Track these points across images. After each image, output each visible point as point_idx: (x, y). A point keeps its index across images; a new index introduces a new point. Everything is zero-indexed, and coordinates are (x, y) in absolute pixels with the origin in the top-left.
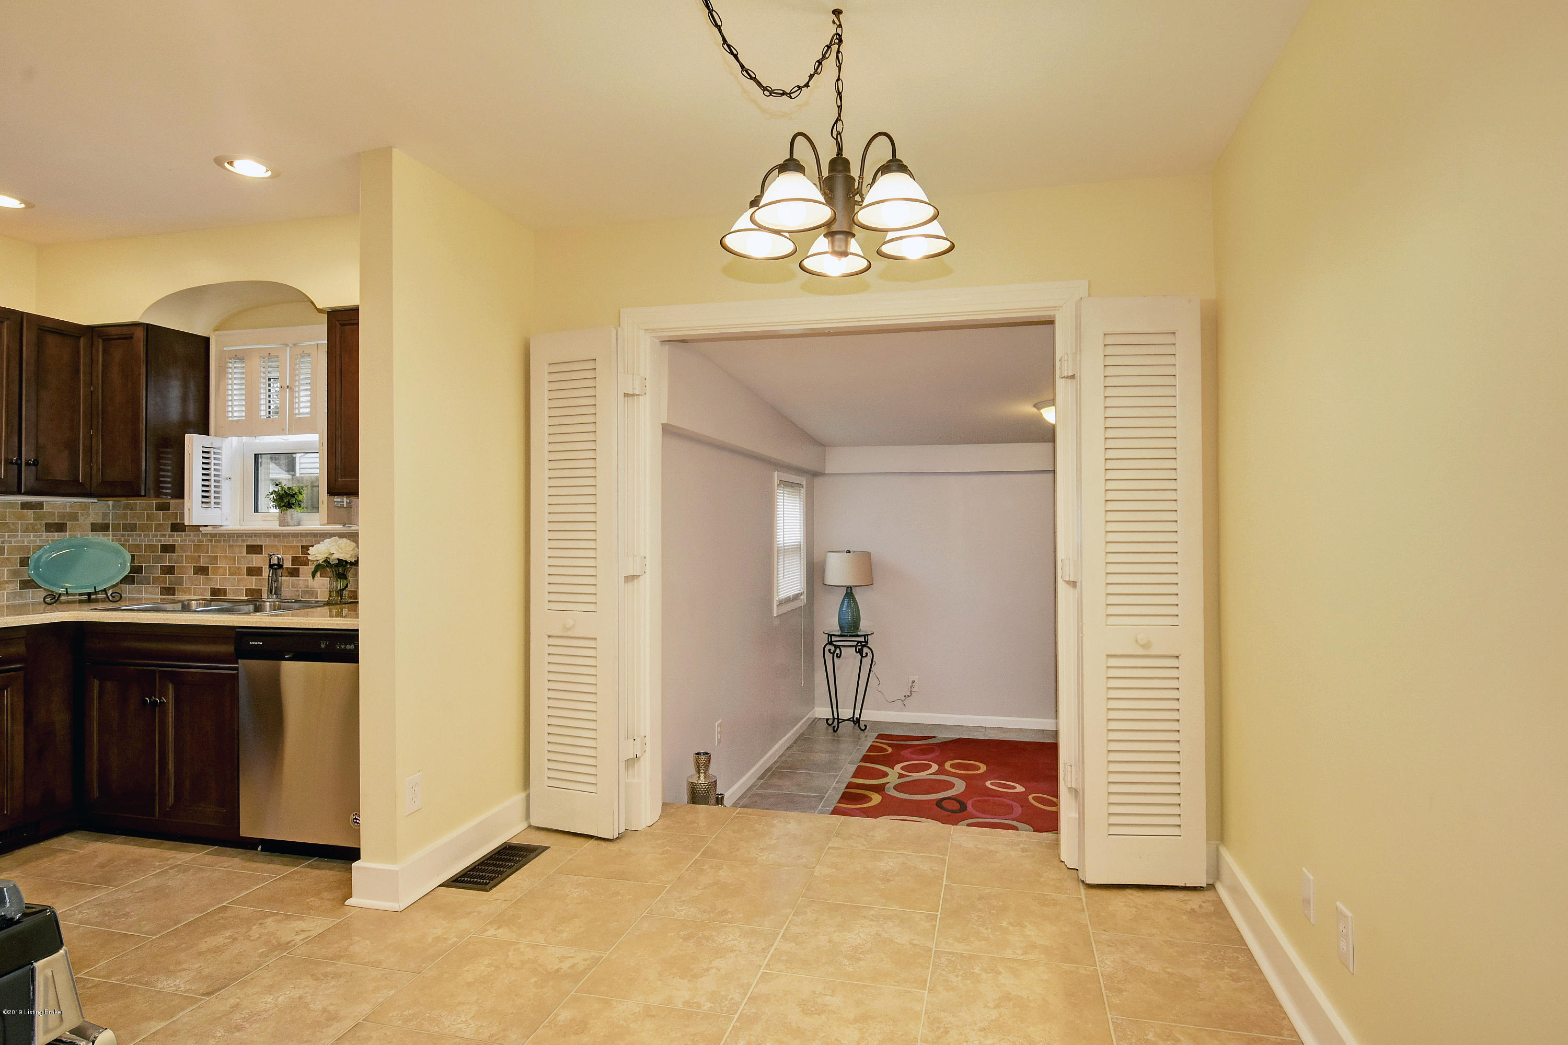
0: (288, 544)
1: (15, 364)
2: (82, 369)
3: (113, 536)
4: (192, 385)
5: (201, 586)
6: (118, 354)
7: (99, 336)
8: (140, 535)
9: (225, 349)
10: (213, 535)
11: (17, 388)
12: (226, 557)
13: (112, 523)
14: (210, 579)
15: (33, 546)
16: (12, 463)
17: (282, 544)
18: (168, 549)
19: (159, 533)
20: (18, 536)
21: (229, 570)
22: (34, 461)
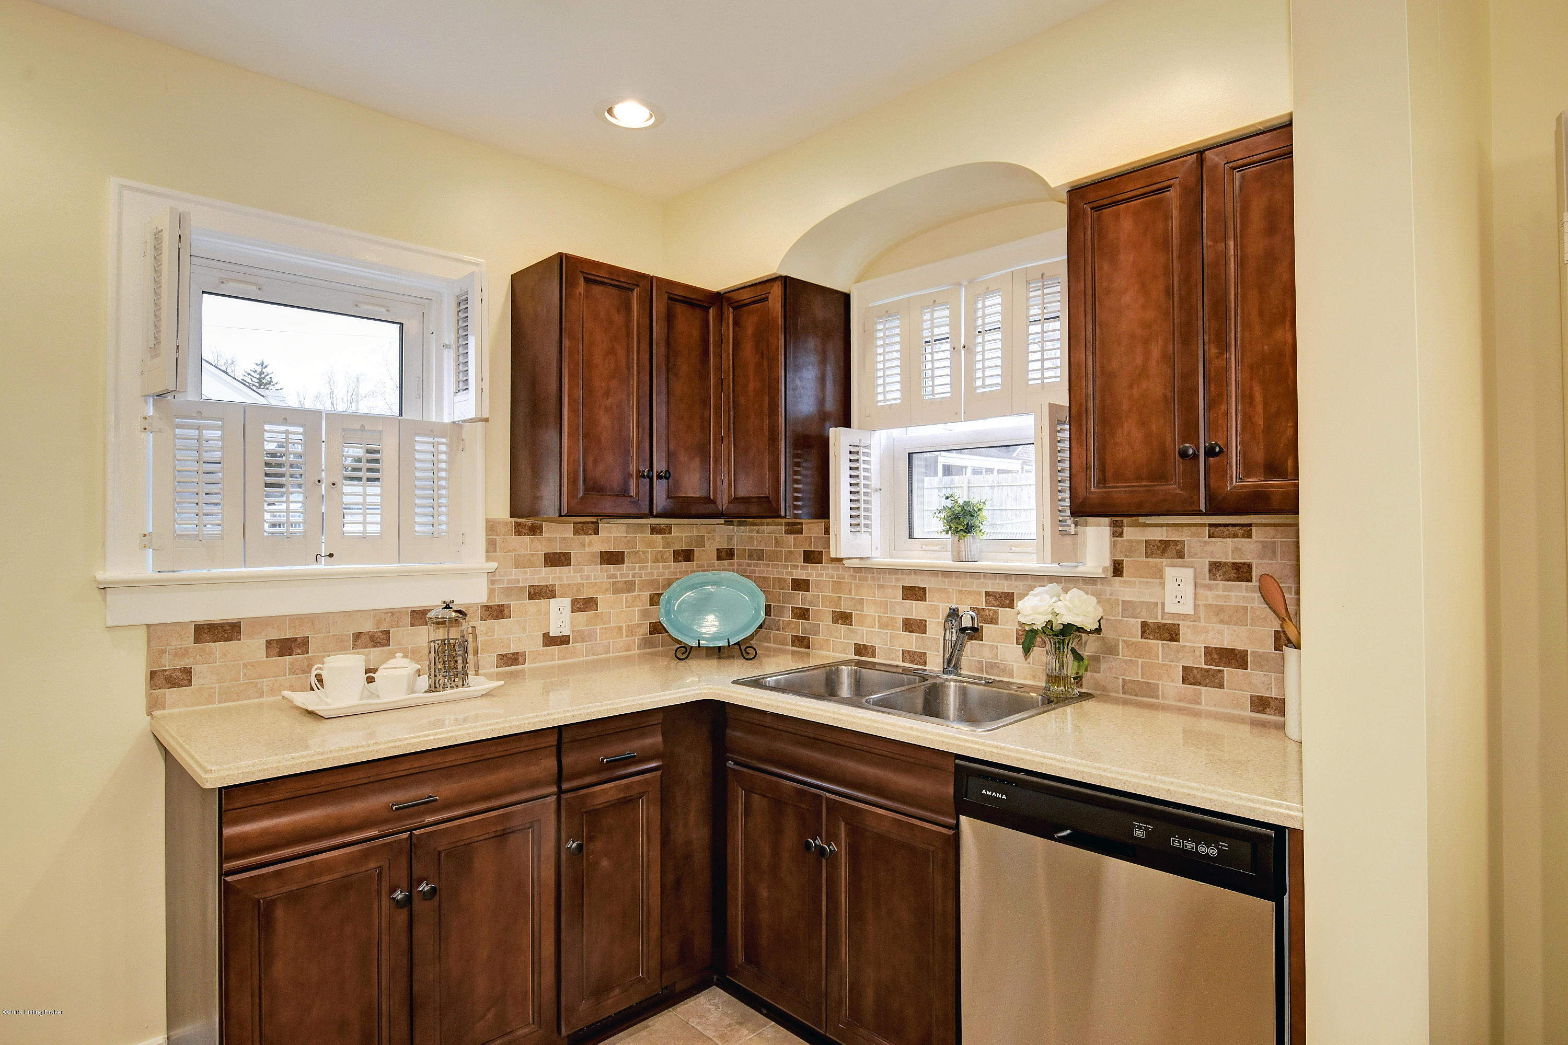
0: (964, 589)
1: (645, 346)
2: (712, 349)
3: (738, 565)
4: (831, 358)
5: (842, 640)
6: (750, 324)
7: (729, 304)
8: (768, 566)
9: (870, 306)
10: (858, 570)
11: (648, 378)
12: (874, 602)
13: (737, 549)
14: (854, 632)
15: (662, 579)
16: (643, 476)
17: (955, 588)
18: (801, 585)
19: (789, 564)
20: (647, 568)
21: (879, 621)
22: (665, 473)
